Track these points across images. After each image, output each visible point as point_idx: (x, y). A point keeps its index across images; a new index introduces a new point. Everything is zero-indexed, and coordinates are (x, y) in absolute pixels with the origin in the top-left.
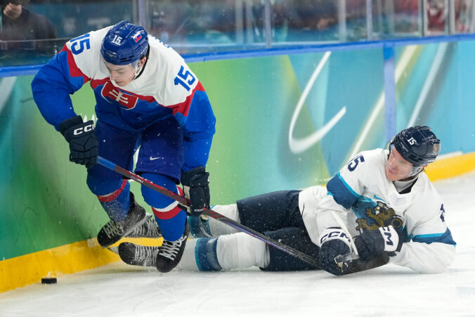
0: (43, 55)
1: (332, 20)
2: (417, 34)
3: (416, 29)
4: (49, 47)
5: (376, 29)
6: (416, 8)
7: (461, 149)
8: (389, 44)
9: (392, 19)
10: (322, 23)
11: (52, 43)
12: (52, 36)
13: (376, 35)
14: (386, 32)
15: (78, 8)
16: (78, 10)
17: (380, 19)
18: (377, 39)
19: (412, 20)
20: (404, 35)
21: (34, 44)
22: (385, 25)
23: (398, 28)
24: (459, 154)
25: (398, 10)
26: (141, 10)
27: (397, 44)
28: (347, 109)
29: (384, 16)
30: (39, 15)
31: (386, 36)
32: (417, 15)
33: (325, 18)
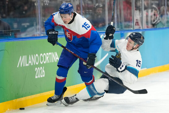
0: (6, 35)
1: (104, 24)
2: (132, 29)
3: (132, 27)
4: (8, 33)
5: (118, 27)
6: (131, 20)
7: (146, 67)
8: (123, 32)
9: (124, 24)
10: (100, 25)
11: (9, 31)
12: (9, 29)
13: (118, 29)
14: (122, 28)
15: (18, 19)
16: (18, 20)
17: (120, 24)
18: (119, 30)
19: (130, 24)
20: (127, 29)
21: (3, 32)
22: (121, 26)
23: (126, 27)
24: (146, 69)
25: (126, 21)
26: (39, 20)
27: (125, 32)
28: (109, 54)
29: (121, 23)
30: (5, 22)
31: (121, 30)
32: (132, 22)
33: (101, 23)
